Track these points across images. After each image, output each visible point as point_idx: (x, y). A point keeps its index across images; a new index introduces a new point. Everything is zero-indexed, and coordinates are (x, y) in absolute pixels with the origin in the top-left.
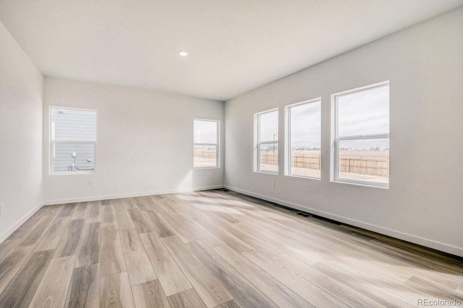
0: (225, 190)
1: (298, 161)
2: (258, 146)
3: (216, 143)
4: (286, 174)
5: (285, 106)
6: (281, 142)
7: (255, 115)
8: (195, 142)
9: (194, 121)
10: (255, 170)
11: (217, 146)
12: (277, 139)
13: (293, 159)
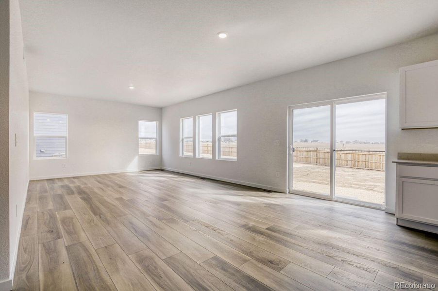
0: (162, 170)
1: (233, 151)
2: (182, 140)
3: (155, 137)
4: (197, 156)
5: (196, 116)
6: (194, 138)
7: (181, 120)
8: (139, 136)
9: (139, 122)
10: (181, 155)
11: (156, 139)
12: (192, 136)
13: (201, 148)
